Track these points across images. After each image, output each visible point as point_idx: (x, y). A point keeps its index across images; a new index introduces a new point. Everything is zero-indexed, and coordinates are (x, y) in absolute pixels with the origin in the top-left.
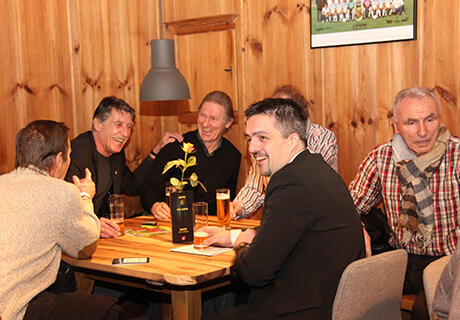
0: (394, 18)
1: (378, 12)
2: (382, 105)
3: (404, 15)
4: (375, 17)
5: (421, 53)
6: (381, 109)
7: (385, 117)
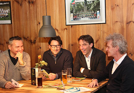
0: (6, 18)
1: (2, 16)
2: (5, 40)
3: (8, 18)
4: (1, 17)
5: (13, 28)
6: (5, 41)
7: (6, 43)
